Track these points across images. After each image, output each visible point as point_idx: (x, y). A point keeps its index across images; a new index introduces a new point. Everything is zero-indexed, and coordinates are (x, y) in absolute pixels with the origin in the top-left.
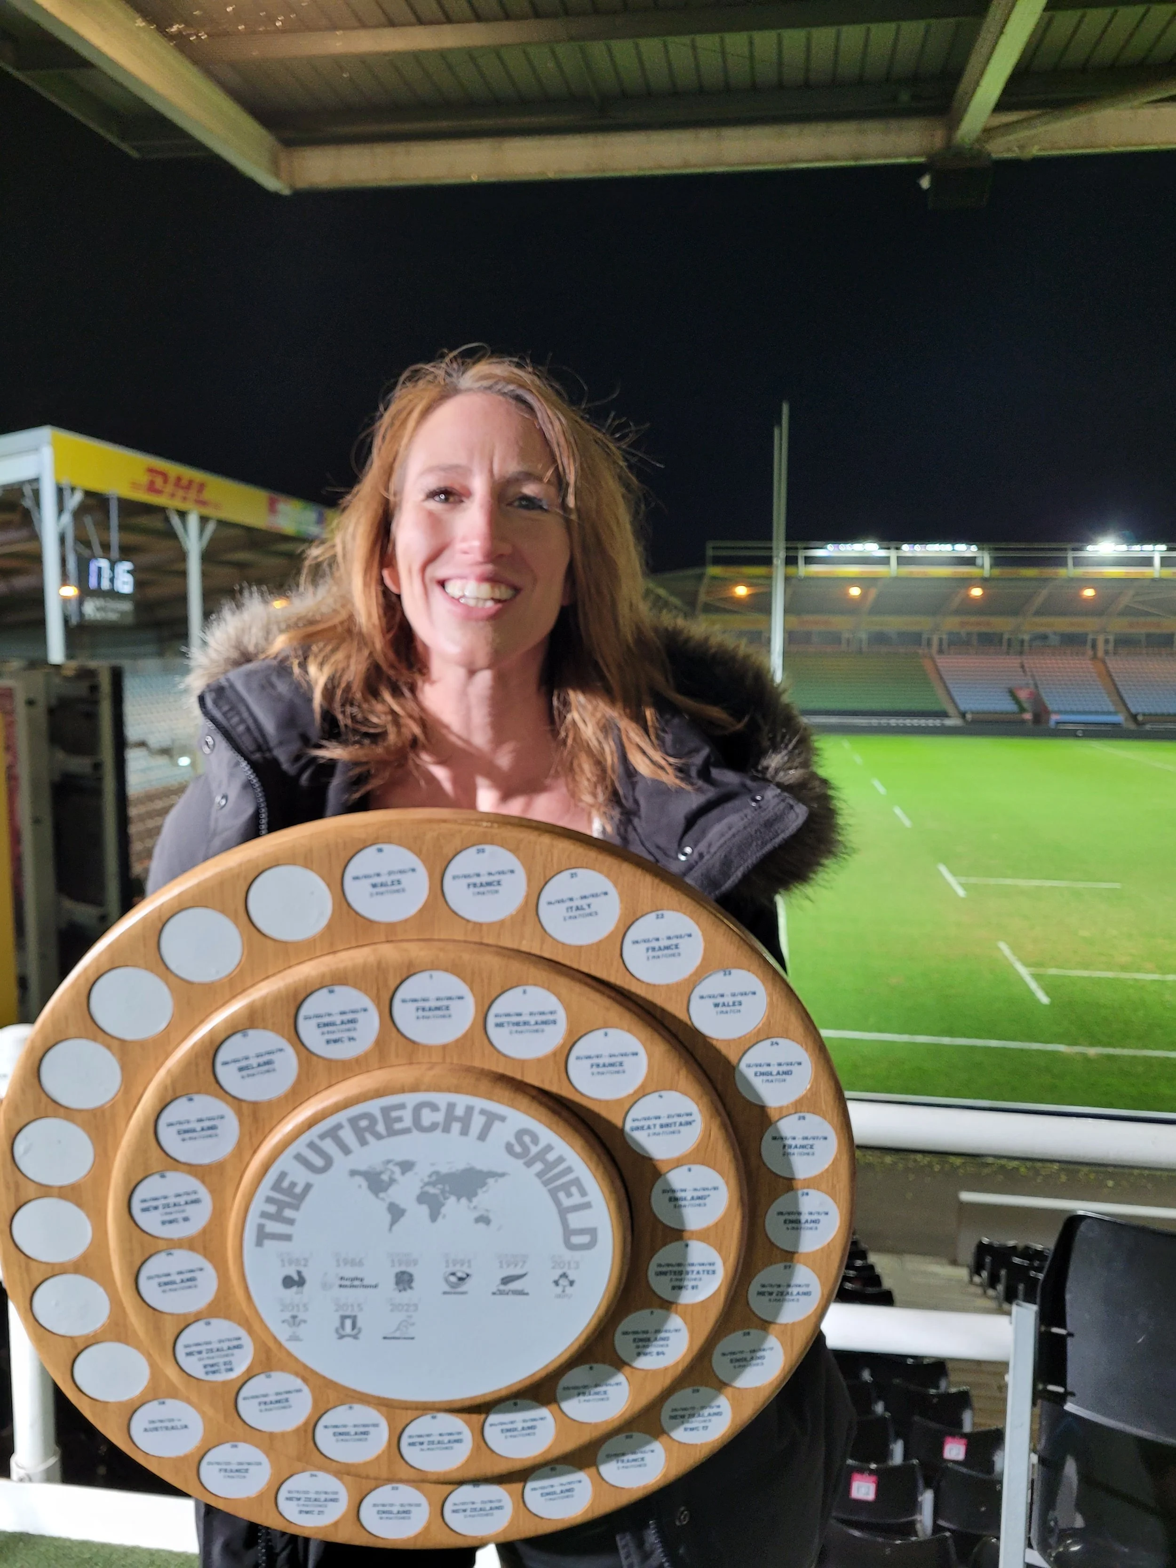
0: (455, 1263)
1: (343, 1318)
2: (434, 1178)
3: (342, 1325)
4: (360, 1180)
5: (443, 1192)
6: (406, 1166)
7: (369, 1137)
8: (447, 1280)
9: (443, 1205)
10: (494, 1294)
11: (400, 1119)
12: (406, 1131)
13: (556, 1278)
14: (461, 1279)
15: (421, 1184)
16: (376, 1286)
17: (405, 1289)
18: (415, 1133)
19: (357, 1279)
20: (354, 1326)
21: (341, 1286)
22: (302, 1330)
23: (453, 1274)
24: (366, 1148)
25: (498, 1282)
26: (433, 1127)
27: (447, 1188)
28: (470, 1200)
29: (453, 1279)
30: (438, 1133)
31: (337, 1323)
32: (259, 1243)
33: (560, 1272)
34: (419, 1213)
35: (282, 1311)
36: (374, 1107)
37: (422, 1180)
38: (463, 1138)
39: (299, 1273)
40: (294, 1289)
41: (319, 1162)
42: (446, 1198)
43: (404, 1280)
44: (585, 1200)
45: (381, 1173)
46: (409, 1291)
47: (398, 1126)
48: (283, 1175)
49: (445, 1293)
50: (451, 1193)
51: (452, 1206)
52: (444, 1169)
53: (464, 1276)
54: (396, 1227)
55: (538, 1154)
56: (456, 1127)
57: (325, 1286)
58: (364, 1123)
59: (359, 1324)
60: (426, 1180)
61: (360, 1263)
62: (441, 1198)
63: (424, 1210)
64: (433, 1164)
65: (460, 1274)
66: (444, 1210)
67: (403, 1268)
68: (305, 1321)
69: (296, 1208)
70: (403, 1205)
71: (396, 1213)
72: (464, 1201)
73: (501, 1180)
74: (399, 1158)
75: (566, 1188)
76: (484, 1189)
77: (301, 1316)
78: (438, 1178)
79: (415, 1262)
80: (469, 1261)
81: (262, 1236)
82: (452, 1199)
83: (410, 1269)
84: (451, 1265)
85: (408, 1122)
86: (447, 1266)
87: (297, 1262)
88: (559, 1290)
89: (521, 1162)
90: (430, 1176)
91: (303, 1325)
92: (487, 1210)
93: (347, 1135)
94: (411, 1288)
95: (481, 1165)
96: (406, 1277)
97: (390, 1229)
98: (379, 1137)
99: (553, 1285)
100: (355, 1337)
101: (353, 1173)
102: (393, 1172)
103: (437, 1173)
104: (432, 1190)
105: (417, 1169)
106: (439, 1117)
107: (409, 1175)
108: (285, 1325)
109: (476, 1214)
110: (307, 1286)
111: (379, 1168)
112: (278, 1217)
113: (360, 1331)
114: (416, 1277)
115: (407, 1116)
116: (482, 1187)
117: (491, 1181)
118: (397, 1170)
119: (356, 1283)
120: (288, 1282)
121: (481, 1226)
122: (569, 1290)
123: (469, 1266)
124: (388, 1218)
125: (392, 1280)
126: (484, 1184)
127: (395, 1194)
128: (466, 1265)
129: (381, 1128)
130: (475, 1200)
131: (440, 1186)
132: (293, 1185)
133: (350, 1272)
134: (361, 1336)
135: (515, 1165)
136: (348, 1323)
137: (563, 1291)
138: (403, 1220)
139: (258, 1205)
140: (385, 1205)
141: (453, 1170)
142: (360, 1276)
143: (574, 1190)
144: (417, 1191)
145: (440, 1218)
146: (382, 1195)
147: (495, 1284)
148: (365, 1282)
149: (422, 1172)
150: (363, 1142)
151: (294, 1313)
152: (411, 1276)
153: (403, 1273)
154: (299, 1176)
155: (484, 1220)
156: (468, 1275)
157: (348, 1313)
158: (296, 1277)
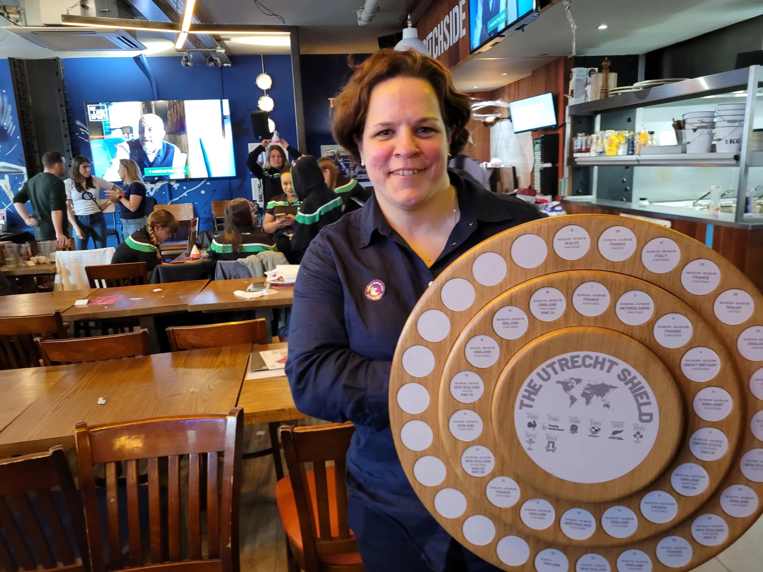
0: (595, 423)
1: (550, 442)
2: (588, 387)
3: (549, 446)
4: (560, 385)
5: (592, 392)
6: (578, 381)
7: (565, 368)
8: (591, 430)
9: (591, 398)
10: (609, 438)
11: (577, 362)
12: (579, 366)
13: (635, 433)
14: (596, 430)
15: (583, 389)
16: (563, 430)
17: (574, 433)
18: (583, 368)
19: (556, 426)
20: (553, 446)
21: (550, 429)
22: (533, 446)
23: (593, 428)
24: (563, 372)
25: (611, 433)
26: (590, 366)
27: (593, 391)
28: (602, 398)
29: (593, 430)
30: (591, 368)
31: (546, 444)
32: (521, 408)
33: (636, 431)
34: (581, 401)
35: (526, 437)
36: (567, 356)
37: (584, 387)
38: (601, 371)
39: (534, 421)
40: (532, 428)
41: (545, 376)
42: (593, 396)
43: (574, 429)
44: (649, 401)
45: (569, 383)
46: (576, 433)
47: (576, 364)
48: (532, 381)
49: (590, 436)
50: (595, 393)
51: (595, 399)
52: (593, 383)
53: (598, 429)
54: (573, 406)
55: (630, 380)
56: (599, 366)
57: (544, 428)
58: (563, 362)
59: (555, 446)
60: (586, 387)
61: (557, 420)
62: (591, 395)
63: (584, 400)
64: (588, 381)
65: (596, 428)
66: (592, 400)
67: (574, 424)
68: (534, 442)
69: (535, 394)
70: (576, 397)
71: (573, 400)
72: (600, 397)
73: (615, 390)
74: (576, 377)
75: (641, 395)
76: (608, 393)
77: (534, 440)
78: (591, 387)
79: (579, 422)
80: (600, 423)
81: (522, 405)
82: (595, 396)
83: (577, 424)
84: (593, 424)
85: (580, 363)
86: (591, 425)
87: (534, 417)
88: (636, 439)
89: (623, 383)
90: (587, 386)
91: (533, 444)
92: (609, 402)
93: (557, 366)
94: (576, 432)
95: (608, 383)
96: (575, 427)
97: (570, 407)
98: (569, 368)
99: (634, 437)
100: (553, 451)
101: (558, 382)
102: (573, 383)
103: (590, 385)
104: (588, 392)
105: (582, 382)
106: (592, 362)
107: (579, 384)
108: (527, 443)
109: (604, 403)
110: (536, 428)
111: (568, 380)
112: (528, 398)
113: (555, 449)
114: (579, 428)
115: (580, 360)
116: (607, 392)
117: (611, 390)
118: (574, 382)
119: (556, 428)
120: (530, 425)
121: (606, 408)
122: (640, 440)
123: (600, 426)
124: (570, 401)
125: (570, 428)
126: (608, 391)
127: (574, 392)
128: (599, 425)
129: (570, 364)
130: (604, 397)
131: (590, 390)
132: (535, 385)
133: (553, 423)
134: (555, 451)
135: (620, 384)
136: (551, 444)
137: (638, 440)
138: (575, 404)
139: (522, 392)
140: (568, 397)
141: (596, 384)
142: (557, 425)
143: (644, 396)
144: (582, 392)
145: (590, 403)
146: (568, 392)
147: (610, 434)
148: (559, 428)
149: (584, 384)
150: (563, 370)
151: (530, 438)
152: (577, 427)
153: (574, 425)
154: (538, 381)
155: (607, 406)
156: (599, 429)
157: (551, 440)
158: (533, 423)
